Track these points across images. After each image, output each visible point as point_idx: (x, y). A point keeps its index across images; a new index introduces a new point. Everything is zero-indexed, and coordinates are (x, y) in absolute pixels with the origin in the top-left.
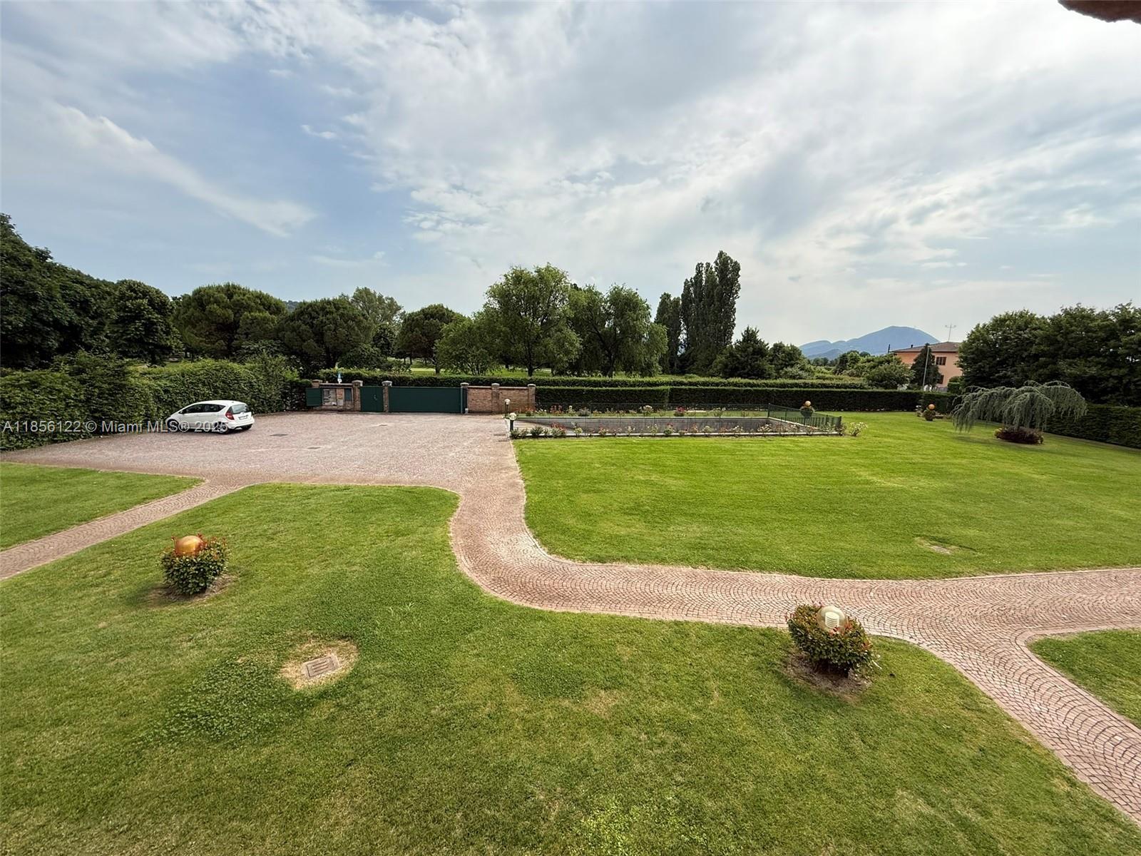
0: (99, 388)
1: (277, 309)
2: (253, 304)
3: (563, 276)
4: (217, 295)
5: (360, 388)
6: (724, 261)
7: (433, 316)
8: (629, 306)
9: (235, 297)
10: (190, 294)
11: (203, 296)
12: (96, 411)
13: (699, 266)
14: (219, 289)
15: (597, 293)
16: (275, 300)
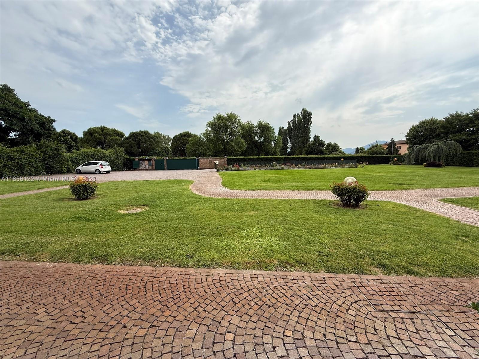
0: (49, 155)
1: (121, 135)
2: (111, 133)
3: (237, 117)
4: (97, 130)
5: (155, 160)
6: (304, 112)
7: (185, 136)
8: (266, 128)
9: (105, 131)
10: (87, 131)
11: (91, 131)
12: (47, 164)
13: (294, 116)
14: (98, 128)
15: (252, 125)
16: (121, 132)
